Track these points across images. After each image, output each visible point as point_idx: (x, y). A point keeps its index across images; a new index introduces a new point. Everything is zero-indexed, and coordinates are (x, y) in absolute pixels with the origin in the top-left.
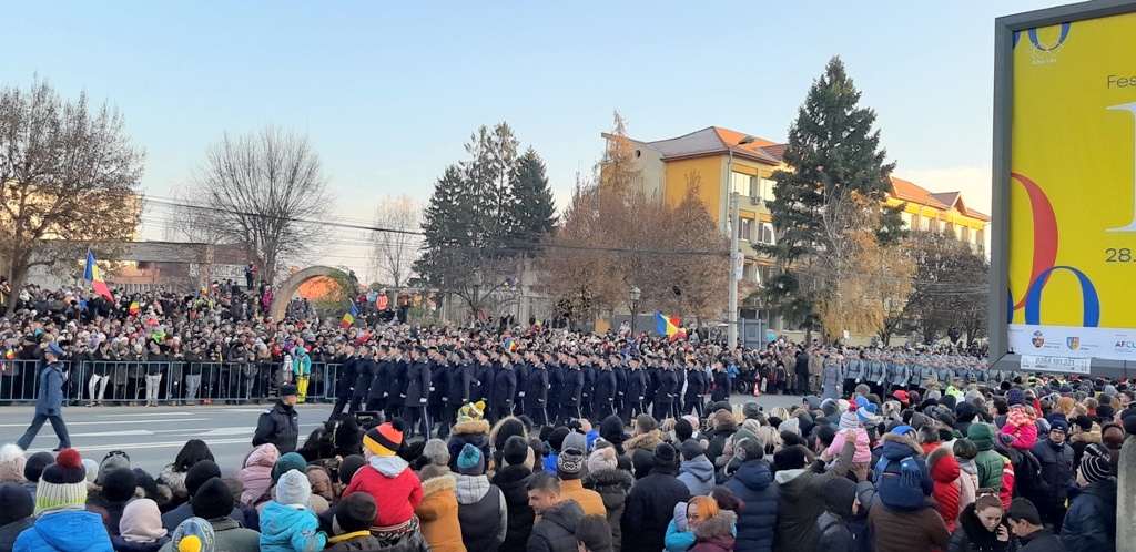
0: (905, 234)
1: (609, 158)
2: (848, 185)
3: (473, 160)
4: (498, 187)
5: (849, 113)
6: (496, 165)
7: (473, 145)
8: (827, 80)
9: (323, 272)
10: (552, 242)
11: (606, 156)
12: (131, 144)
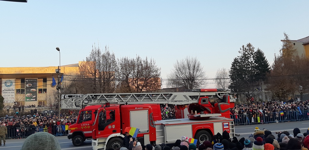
3: (241, 55)
4: (250, 62)
6: (249, 55)
7: (241, 51)
10: (270, 75)
11: (283, 47)
12: (157, 67)
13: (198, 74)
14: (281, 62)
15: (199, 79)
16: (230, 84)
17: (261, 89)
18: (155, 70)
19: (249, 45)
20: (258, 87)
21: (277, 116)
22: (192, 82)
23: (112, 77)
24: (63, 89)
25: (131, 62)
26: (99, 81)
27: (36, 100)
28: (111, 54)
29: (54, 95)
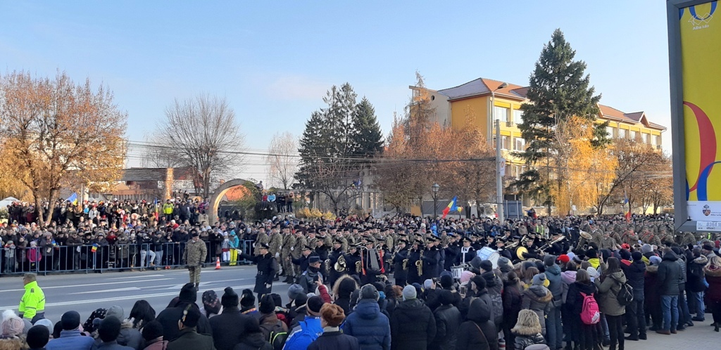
0: (609, 141)
1: (414, 102)
2: (570, 111)
3: (329, 108)
5: (568, 65)
6: (343, 110)
7: (328, 98)
8: (553, 44)
9: (240, 182)
11: (412, 100)
12: (118, 109)
15: (229, 150)
17: (362, 186)
19: (346, 88)
20: (355, 180)
22: (210, 156)
25: (41, 86)
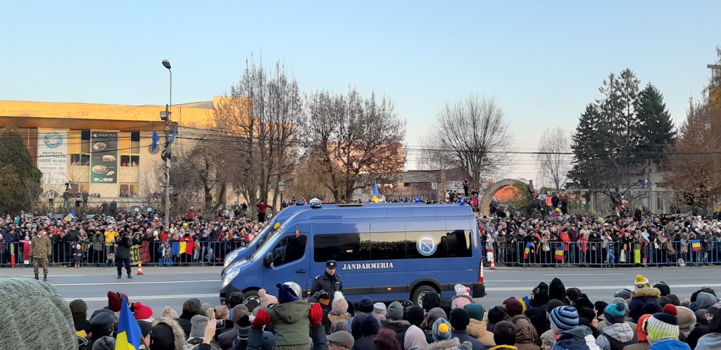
1: (715, 83)
3: (606, 98)
4: (626, 115)
6: (623, 99)
7: (605, 88)
9: (510, 183)
10: (673, 150)
11: (713, 82)
12: (398, 118)
13: (496, 138)
14: (704, 119)
15: (498, 150)
16: (571, 167)
17: (649, 184)
18: (391, 125)
19: (627, 74)
20: (640, 178)
21: (684, 250)
22: (479, 157)
23: (291, 137)
24: (175, 159)
25: (337, 102)
26: (260, 144)
27: (115, 181)
28: (289, 81)
29: (157, 173)
